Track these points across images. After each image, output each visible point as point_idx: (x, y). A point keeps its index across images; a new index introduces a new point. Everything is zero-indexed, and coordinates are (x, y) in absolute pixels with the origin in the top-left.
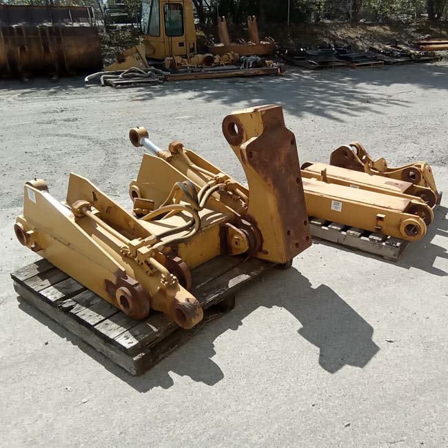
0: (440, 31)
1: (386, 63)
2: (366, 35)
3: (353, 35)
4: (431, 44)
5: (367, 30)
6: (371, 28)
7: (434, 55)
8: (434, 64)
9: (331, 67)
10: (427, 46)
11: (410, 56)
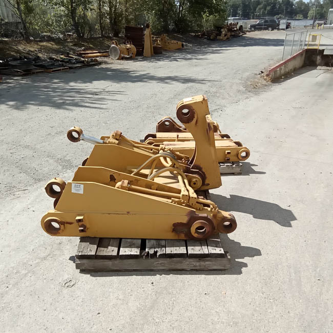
0: (88, 44)
1: (71, 68)
2: (41, 48)
3: (32, 49)
4: (88, 53)
5: (40, 45)
6: (42, 44)
7: (97, 61)
8: (100, 67)
9: (34, 73)
10: (87, 55)
11: (83, 62)
